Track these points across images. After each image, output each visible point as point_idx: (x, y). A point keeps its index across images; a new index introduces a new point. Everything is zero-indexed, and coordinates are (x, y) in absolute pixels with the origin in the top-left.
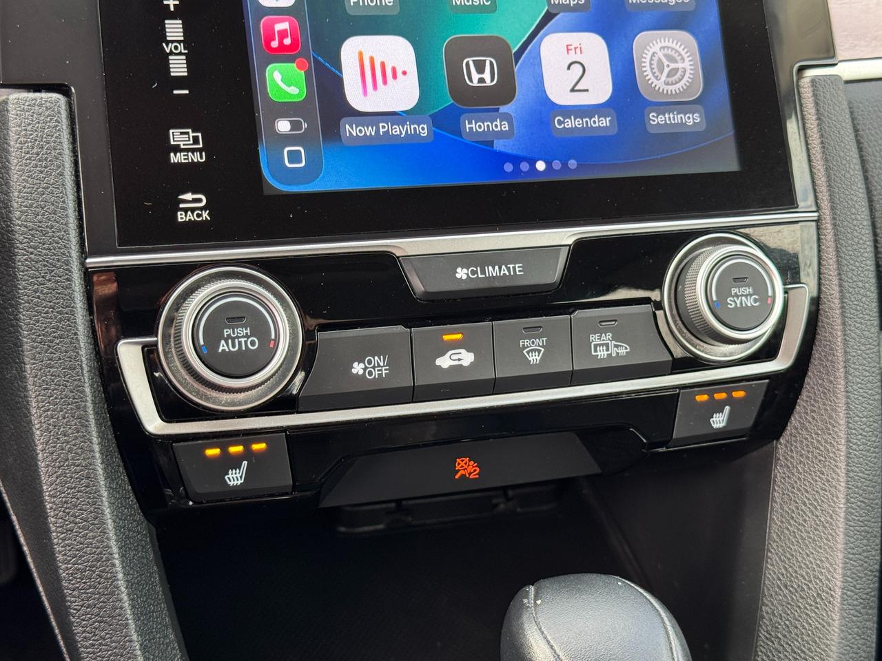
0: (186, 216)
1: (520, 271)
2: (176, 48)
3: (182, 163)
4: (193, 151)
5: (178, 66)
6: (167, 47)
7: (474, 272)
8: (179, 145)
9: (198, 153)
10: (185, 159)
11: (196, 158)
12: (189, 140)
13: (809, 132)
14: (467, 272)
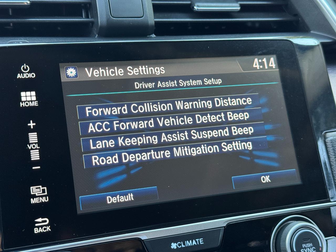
0: (38, 230)
1: (202, 242)
2: (34, 146)
3: (36, 203)
4: (42, 196)
5: (35, 155)
6: (30, 146)
7: (180, 245)
8: (35, 194)
9: (45, 197)
10: (38, 201)
11: (44, 200)
12: (40, 191)
13: (331, 163)
14: (176, 245)
